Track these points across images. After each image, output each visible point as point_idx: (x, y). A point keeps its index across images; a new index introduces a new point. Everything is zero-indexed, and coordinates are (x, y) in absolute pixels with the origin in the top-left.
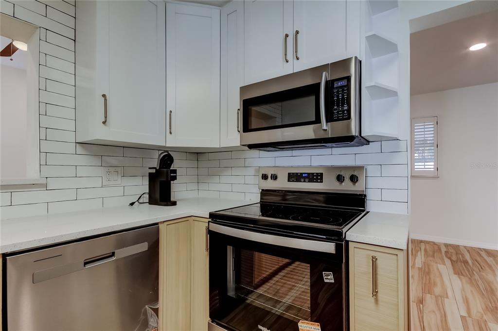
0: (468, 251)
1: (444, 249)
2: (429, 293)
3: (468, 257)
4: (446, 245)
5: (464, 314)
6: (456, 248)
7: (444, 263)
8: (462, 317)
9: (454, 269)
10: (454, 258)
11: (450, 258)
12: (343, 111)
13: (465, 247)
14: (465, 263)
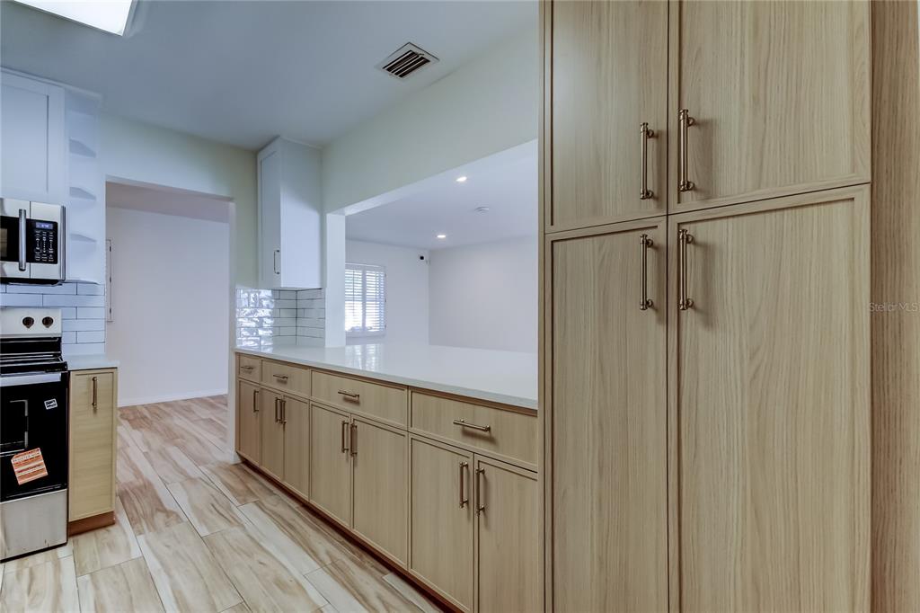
0: (147, 408)
9: (132, 426)
12: (48, 254)
13: (143, 405)
14: (144, 418)
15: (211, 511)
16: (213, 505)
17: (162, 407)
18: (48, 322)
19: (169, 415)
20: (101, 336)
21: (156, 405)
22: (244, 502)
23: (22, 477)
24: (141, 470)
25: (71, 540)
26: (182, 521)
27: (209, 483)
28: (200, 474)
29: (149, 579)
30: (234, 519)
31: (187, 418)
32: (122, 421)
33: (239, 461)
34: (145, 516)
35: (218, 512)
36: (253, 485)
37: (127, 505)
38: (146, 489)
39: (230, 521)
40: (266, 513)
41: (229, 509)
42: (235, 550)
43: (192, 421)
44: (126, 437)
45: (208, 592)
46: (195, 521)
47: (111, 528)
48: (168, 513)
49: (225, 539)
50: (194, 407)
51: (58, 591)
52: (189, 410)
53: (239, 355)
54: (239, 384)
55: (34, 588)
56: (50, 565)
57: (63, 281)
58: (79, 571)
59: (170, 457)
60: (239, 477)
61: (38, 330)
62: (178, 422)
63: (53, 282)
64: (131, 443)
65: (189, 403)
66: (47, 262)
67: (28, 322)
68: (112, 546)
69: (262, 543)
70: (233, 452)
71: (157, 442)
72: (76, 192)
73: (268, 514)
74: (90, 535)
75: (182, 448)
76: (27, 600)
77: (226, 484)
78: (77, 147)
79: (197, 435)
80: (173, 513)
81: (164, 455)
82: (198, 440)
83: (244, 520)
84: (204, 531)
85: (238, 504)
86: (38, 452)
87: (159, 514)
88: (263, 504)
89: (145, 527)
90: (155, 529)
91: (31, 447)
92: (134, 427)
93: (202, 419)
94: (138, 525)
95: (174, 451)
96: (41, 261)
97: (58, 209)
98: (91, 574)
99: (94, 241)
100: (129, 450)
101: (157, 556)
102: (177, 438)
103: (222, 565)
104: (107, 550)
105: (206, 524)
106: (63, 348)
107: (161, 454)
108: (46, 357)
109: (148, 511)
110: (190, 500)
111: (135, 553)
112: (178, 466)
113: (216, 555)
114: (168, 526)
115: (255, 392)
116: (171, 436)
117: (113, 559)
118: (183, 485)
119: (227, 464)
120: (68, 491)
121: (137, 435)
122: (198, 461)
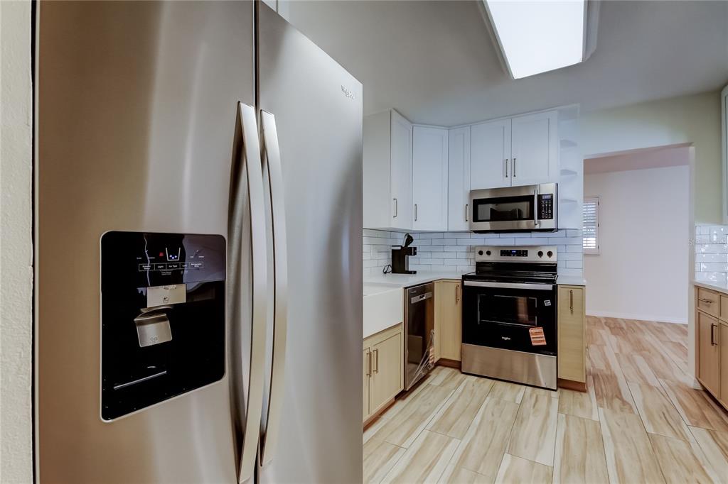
0: (625, 322)
1: (603, 321)
2: (592, 343)
3: (624, 325)
4: (606, 318)
5: (617, 351)
6: (615, 320)
7: (603, 329)
8: (616, 354)
9: (612, 332)
10: (612, 326)
11: (609, 326)
12: (548, 214)
13: (622, 319)
14: (622, 328)
15: (661, 418)
16: (664, 414)
17: (637, 323)
18: (550, 254)
19: (641, 331)
20: (580, 265)
21: (633, 322)
22: (697, 425)
23: (535, 341)
24: (611, 364)
25: (559, 390)
26: (634, 413)
27: (666, 395)
28: (659, 386)
29: (600, 439)
30: (682, 434)
31: (657, 337)
32: (605, 326)
33: (699, 387)
34: (607, 396)
35: (667, 421)
36: (709, 414)
37: (596, 384)
38: (612, 378)
39: (677, 434)
40: (716, 443)
41: (679, 423)
42: (675, 458)
43: (661, 341)
44: (605, 338)
45: (643, 475)
46: (644, 418)
47: (583, 394)
48: (624, 402)
49: (668, 445)
50: (666, 330)
51: (548, 414)
52: (661, 331)
53: (698, 288)
54: (699, 315)
55: (536, 406)
56: (546, 398)
57: (557, 230)
58: (560, 410)
59: (635, 363)
60: (696, 401)
61: (545, 259)
62: (648, 338)
63: (551, 230)
64: (608, 343)
65: (663, 326)
66: (548, 219)
67: (540, 254)
68: (582, 405)
69: (705, 468)
70: (694, 378)
71: (627, 349)
72: (565, 172)
73: (720, 446)
74: (571, 392)
75: (648, 360)
76: (532, 411)
77: (681, 403)
78: (566, 143)
79: (663, 353)
80: (628, 404)
81: (630, 359)
82: (663, 358)
83: (691, 439)
84: (650, 429)
85: (688, 423)
86: (541, 330)
87: (617, 399)
88: (717, 436)
89: (605, 403)
90: (612, 408)
91: (538, 326)
92: (613, 333)
93: (672, 342)
94: (601, 400)
95: (639, 359)
96: (545, 218)
97: (553, 185)
98: (566, 415)
99: (576, 201)
100: (605, 348)
101: (609, 427)
102: (645, 350)
103: (661, 463)
104: (578, 406)
105: (653, 424)
106: (558, 270)
107: (628, 358)
108: (548, 275)
109: (610, 394)
110: (644, 401)
111: (595, 417)
112: (640, 372)
113: (657, 451)
114: (622, 411)
115: (713, 326)
116: (639, 347)
117: (580, 414)
118: (640, 387)
119: (686, 386)
120: (557, 358)
121: (613, 339)
122: (658, 374)
